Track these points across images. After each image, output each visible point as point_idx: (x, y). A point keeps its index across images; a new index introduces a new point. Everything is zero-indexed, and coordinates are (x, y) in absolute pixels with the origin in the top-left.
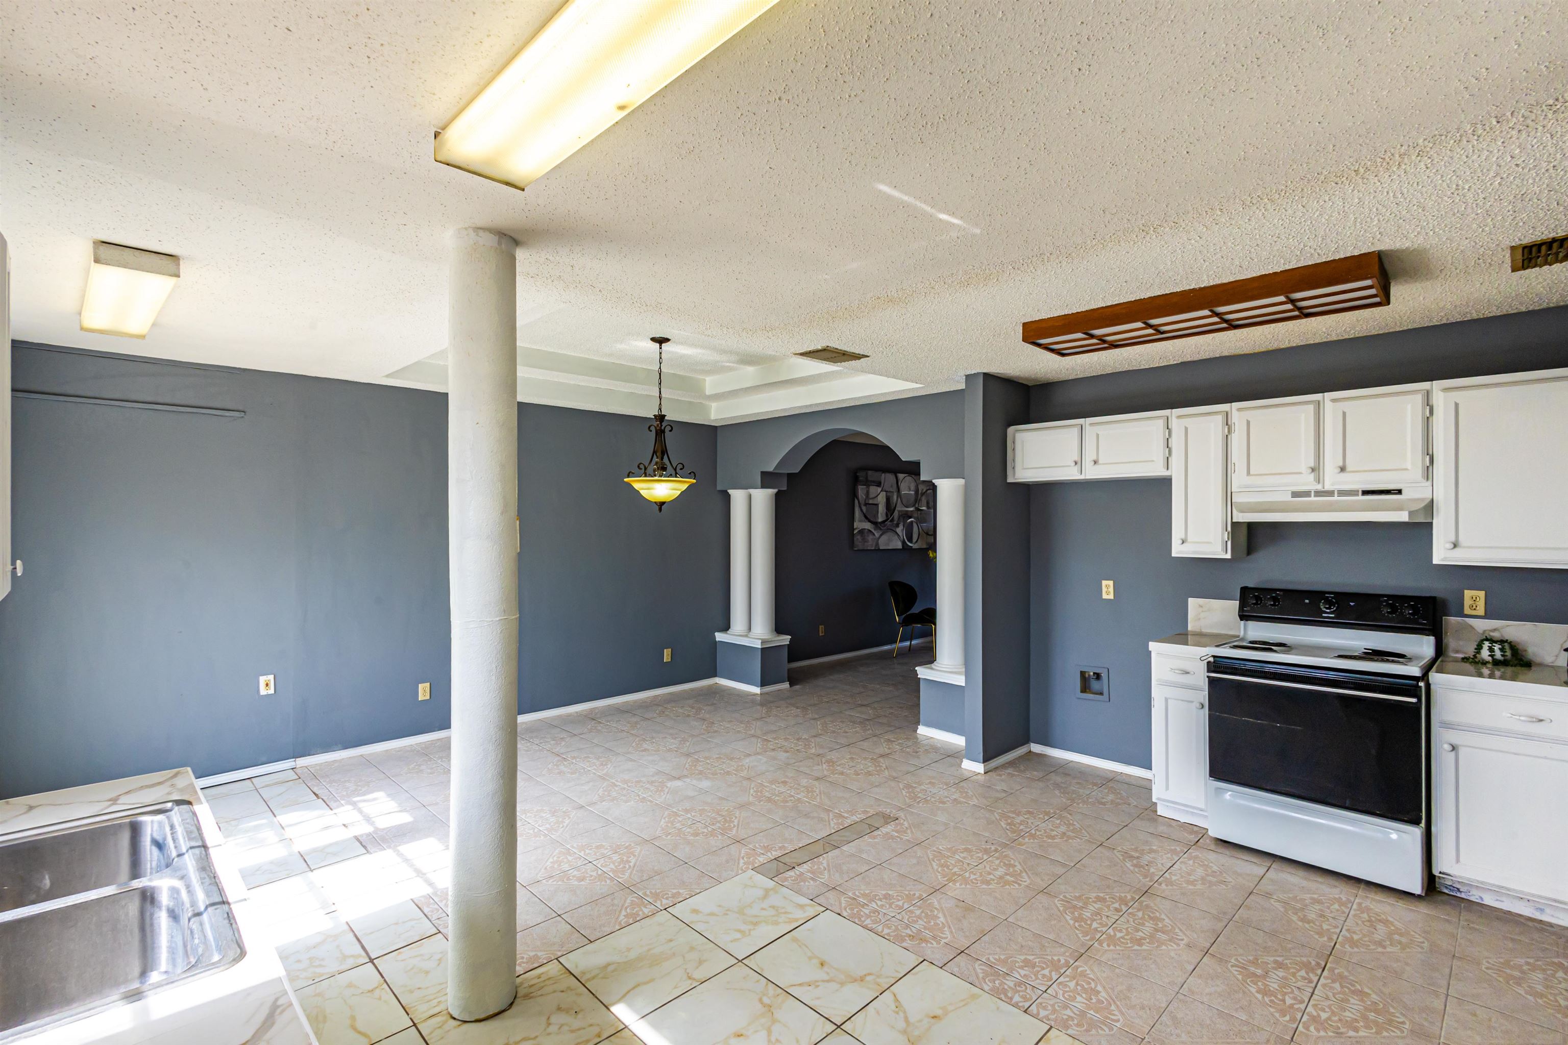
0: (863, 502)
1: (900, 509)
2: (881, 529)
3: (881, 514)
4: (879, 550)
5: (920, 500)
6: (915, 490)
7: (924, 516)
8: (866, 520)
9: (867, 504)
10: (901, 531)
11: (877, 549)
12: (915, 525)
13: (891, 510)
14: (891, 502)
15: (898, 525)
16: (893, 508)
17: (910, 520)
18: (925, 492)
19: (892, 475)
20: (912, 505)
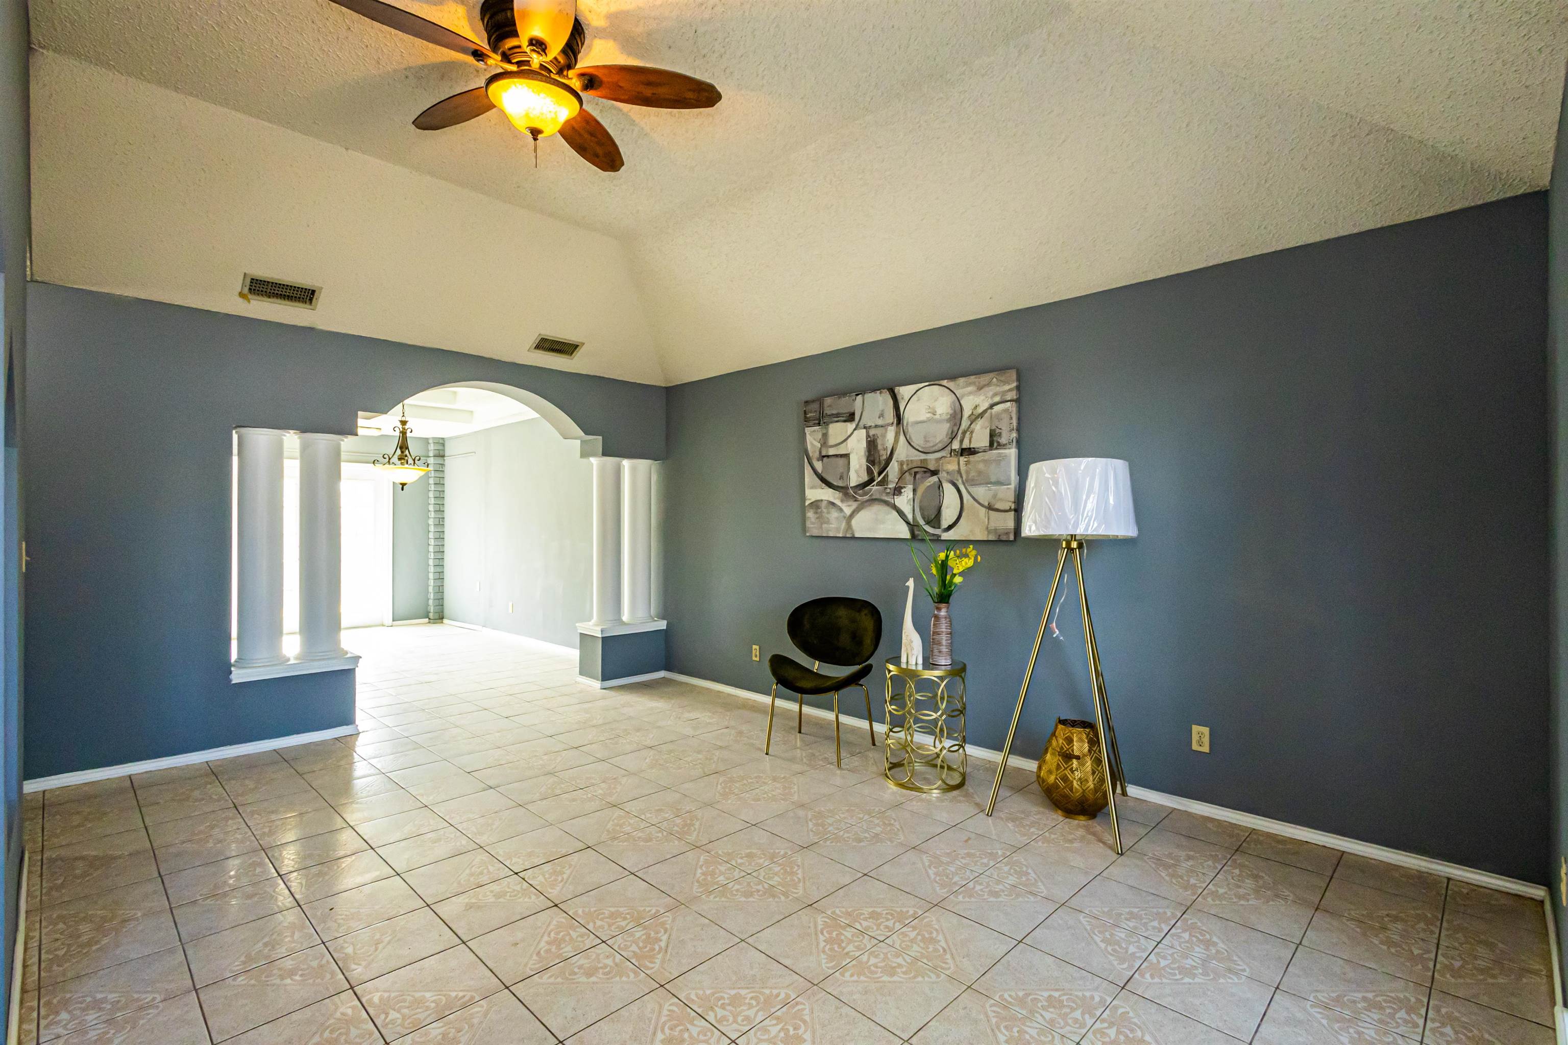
0: (817, 454)
1: (903, 458)
2: (856, 500)
3: (856, 471)
4: (853, 538)
5: (964, 433)
6: (951, 412)
7: (981, 466)
8: (824, 485)
9: (824, 457)
10: (906, 501)
11: (848, 535)
12: (948, 488)
13: (880, 462)
14: (880, 447)
15: (898, 491)
16: (885, 457)
17: (934, 479)
18: (985, 411)
19: (881, 393)
20: (940, 446)
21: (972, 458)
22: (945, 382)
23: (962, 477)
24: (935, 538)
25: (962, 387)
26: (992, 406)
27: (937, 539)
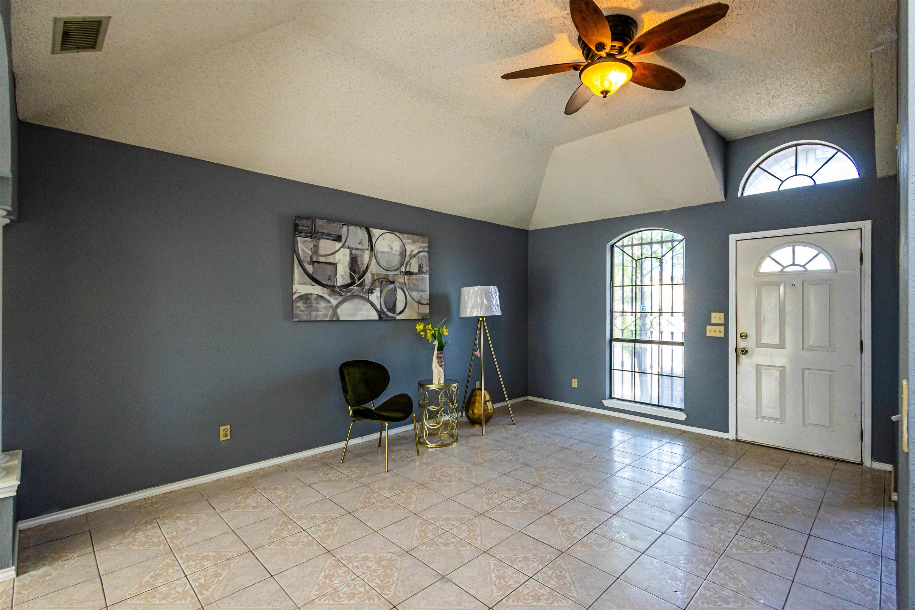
0: (308, 259)
1: (374, 271)
2: (341, 295)
3: (342, 276)
4: (338, 321)
5: (407, 263)
6: (400, 251)
7: (415, 282)
8: (314, 283)
9: (315, 262)
10: (376, 298)
11: (334, 319)
12: (399, 292)
13: (359, 272)
14: (359, 262)
15: (371, 291)
16: (362, 269)
17: (392, 286)
18: (416, 254)
19: (360, 228)
20: (395, 268)
21: (412, 277)
22: (397, 234)
23: (406, 286)
24: (392, 319)
25: (407, 240)
26: (419, 252)
27: (394, 319)
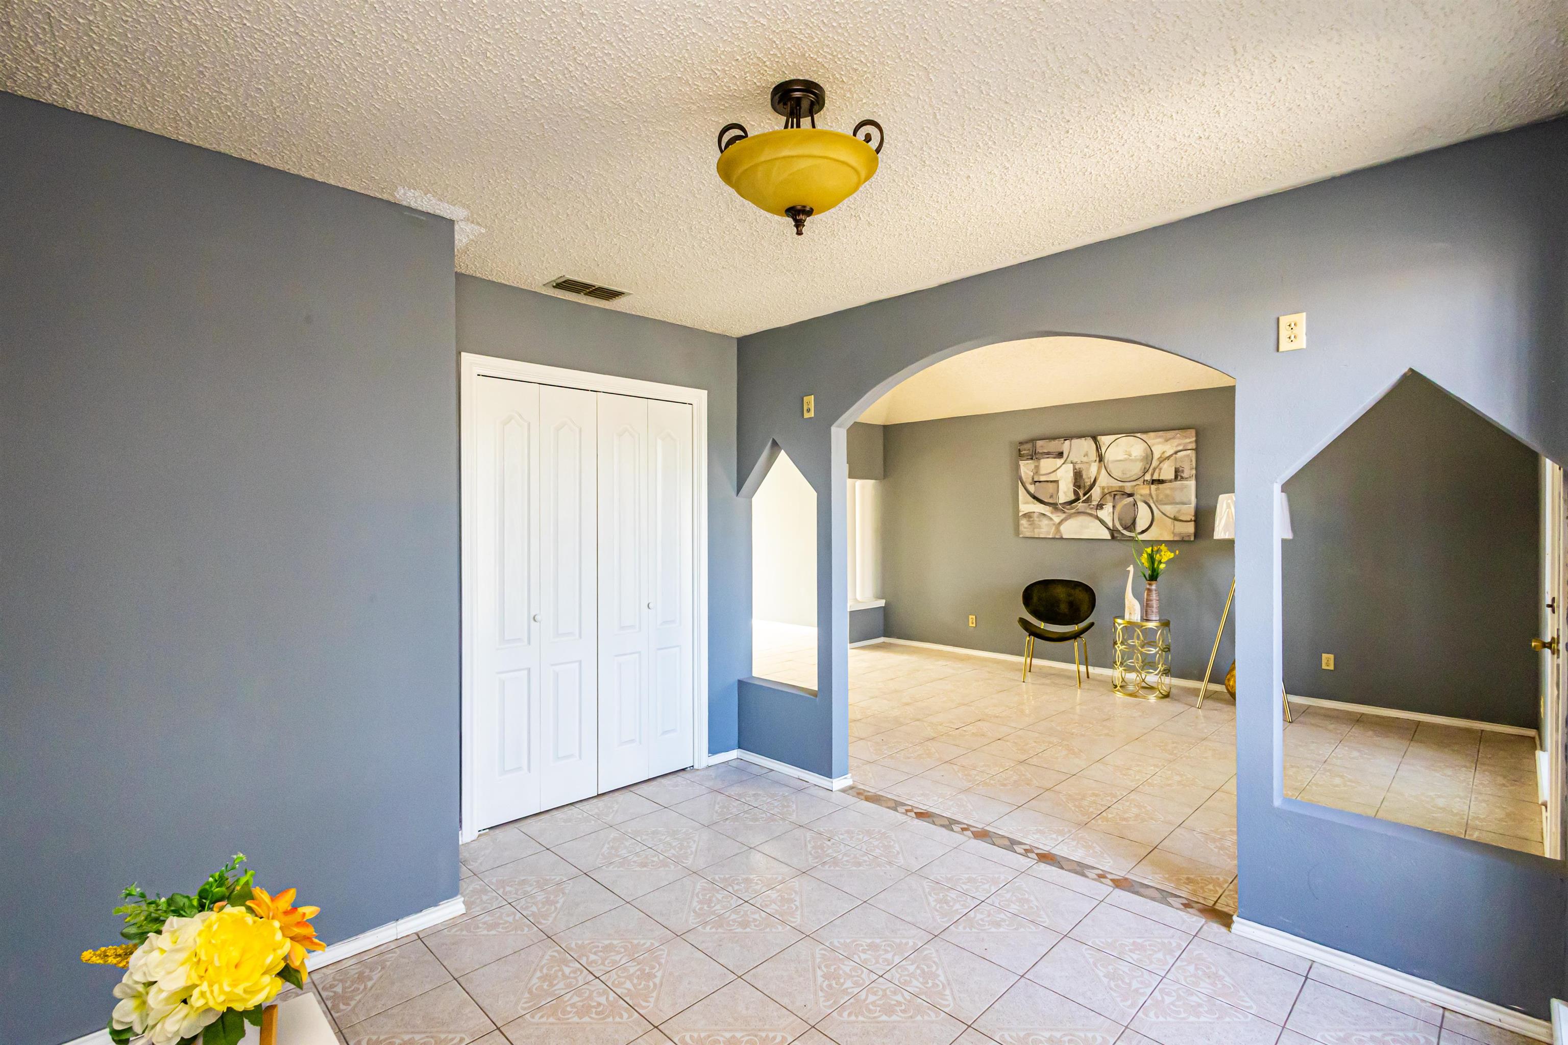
0: (1030, 480)
1: (1104, 484)
2: (1064, 513)
3: (1065, 493)
4: (1062, 538)
5: (1154, 469)
6: (1144, 455)
7: (1168, 492)
8: (1036, 502)
9: (1036, 482)
10: (1107, 514)
11: (1057, 537)
12: (1142, 507)
13: (1084, 486)
14: (1084, 476)
15: (1100, 506)
16: (1089, 483)
17: (1131, 499)
18: (1171, 455)
19: (1086, 439)
20: (1135, 477)
21: (1161, 486)
22: (1138, 435)
23: (1152, 498)
24: (1131, 539)
25: (1153, 439)
26: (1176, 453)
27: (1132, 539)
